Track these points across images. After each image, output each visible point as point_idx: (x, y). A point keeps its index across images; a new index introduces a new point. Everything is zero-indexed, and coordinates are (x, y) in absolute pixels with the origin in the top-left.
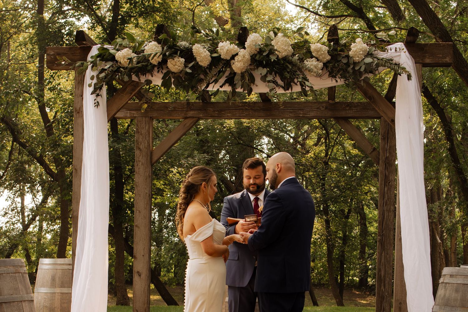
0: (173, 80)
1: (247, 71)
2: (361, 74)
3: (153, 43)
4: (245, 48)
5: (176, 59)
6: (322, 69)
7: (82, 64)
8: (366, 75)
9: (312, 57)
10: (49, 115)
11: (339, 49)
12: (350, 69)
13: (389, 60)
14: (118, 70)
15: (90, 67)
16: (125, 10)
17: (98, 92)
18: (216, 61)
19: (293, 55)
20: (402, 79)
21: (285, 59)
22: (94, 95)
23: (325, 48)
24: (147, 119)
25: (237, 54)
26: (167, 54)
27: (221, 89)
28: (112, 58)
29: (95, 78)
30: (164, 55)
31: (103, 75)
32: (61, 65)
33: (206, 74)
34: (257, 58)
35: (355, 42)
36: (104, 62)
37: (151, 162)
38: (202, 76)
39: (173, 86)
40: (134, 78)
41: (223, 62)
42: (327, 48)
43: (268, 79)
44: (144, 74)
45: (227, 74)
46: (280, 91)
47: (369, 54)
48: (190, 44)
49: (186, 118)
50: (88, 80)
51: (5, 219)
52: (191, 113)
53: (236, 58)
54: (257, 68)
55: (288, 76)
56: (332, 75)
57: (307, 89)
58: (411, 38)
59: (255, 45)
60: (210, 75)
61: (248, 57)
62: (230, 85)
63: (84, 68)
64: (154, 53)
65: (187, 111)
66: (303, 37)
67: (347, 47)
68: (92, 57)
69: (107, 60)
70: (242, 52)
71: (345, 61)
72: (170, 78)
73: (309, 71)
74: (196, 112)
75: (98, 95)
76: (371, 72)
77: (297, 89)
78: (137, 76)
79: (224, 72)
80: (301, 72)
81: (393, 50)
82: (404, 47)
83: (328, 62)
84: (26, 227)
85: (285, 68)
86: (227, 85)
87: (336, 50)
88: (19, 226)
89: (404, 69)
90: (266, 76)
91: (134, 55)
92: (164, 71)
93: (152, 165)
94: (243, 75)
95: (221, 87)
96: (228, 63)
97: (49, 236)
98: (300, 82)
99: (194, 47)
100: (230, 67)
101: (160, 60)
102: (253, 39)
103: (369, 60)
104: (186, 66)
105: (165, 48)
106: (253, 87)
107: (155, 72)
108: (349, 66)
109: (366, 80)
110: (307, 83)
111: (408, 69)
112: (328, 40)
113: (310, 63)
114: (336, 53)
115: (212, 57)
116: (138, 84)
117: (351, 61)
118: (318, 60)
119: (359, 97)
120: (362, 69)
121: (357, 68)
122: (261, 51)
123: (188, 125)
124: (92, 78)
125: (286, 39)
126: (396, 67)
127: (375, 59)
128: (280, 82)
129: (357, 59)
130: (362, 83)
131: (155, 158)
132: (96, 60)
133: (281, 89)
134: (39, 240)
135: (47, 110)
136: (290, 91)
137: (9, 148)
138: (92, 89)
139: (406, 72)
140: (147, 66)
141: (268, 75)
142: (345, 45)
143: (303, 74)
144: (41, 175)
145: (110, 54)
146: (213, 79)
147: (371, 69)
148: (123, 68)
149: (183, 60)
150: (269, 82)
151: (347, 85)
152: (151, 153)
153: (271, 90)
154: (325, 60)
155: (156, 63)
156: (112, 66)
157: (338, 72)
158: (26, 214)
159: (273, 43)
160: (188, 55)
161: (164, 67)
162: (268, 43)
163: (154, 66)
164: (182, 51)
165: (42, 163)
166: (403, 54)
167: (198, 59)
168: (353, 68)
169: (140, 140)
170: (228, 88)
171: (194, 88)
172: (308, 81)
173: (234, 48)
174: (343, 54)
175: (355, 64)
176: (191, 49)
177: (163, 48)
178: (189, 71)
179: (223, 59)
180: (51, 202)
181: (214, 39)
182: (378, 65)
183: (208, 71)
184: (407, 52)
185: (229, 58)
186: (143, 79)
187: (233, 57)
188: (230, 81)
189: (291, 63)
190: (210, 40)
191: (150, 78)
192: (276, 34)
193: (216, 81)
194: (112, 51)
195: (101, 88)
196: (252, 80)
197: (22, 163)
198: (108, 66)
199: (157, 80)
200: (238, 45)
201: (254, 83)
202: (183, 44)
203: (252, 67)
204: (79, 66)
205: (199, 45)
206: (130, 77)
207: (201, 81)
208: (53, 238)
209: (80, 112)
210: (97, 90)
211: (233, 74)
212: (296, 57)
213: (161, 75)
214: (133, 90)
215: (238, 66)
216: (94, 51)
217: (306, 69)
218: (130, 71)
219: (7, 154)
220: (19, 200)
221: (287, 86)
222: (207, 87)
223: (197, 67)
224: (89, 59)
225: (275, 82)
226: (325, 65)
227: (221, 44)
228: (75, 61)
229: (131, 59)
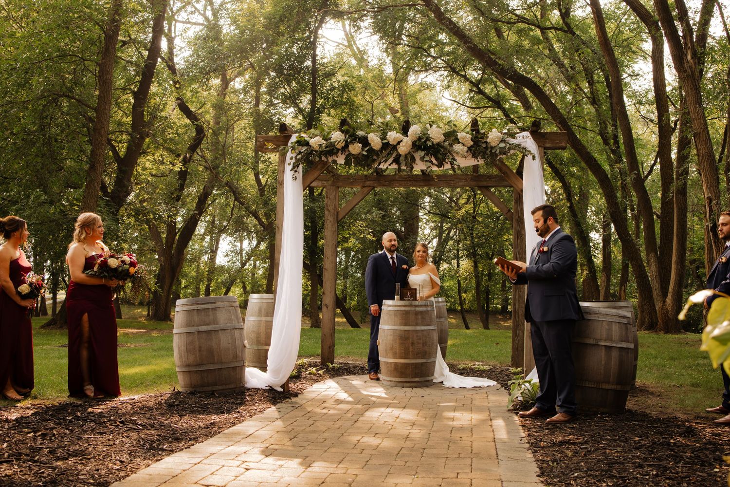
0: (353, 160)
1: (409, 153)
2: (496, 156)
3: (339, 133)
4: (407, 136)
5: (355, 145)
6: (467, 152)
7: (284, 148)
8: (501, 156)
9: (459, 143)
10: (262, 181)
11: (479, 136)
12: (488, 152)
13: (518, 145)
14: (311, 153)
15: (290, 150)
16: (320, 103)
17: (295, 169)
18: (386, 146)
19: (445, 141)
20: (528, 160)
21: (438, 144)
22: (293, 171)
23: (469, 136)
24: (334, 187)
25: (402, 141)
26: (349, 140)
27: (389, 167)
28: (307, 144)
29: (294, 159)
30: (346, 141)
31: (299, 156)
32: (268, 148)
33: (378, 155)
34: (417, 143)
35: (491, 132)
36: (300, 147)
37: (337, 220)
38: (375, 157)
39: (353, 165)
40: (323, 158)
41: (391, 147)
42: (470, 136)
43: (425, 159)
44: (331, 156)
45: (394, 155)
46: (435, 168)
47: (503, 141)
48: (366, 133)
49: (364, 187)
50: (288, 160)
51: (227, 259)
52: (368, 183)
53: (401, 144)
54: (417, 151)
55: (441, 157)
56: (475, 156)
57: (456, 167)
58: (535, 129)
59: (416, 134)
60: (381, 157)
61: (410, 143)
62: (396, 164)
63: (285, 151)
64: (338, 140)
65: (365, 182)
66: (452, 128)
67: (485, 135)
68: (292, 143)
69: (303, 145)
70: (405, 139)
71: (484, 146)
72: (351, 159)
73: (457, 153)
74: (371, 182)
75: (296, 171)
76: (504, 154)
77: (448, 166)
78: (326, 157)
79: (392, 154)
80: (451, 154)
81: (521, 138)
82: (529, 135)
83: (472, 146)
84: (243, 264)
85: (439, 151)
86: (394, 163)
87: (477, 137)
88: (239, 264)
89: (529, 151)
90: (424, 157)
91: (324, 142)
92: (347, 153)
93: (338, 223)
94: (406, 156)
95: (390, 165)
96: (395, 147)
97: (261, 272)
98: (450, 162)
99: (369, 136)
100: (397, 150)
101: (343, 145)
102: (415, 130)
103: (502, 145)
104: (363, 150)
105: (347, 136)
106: (414, 165)
107: (340, 154)
108: (487, 149)
109: (501, 160)
110: (455, 162)
111: (532, 152)
112: (471, 130)
113: (457, 147)
114: (477, 139)
115: (382, 143)
116: (326, 163)
117: (489, 146)
118: (464, 145)
119: (494, 171)
120: (498, 152)
121: (493, 151)
122: (420, 139)
123: (365, 192)
124: (291, 158)
125: (439, 129)
126: (524, 151)
127: (508, 144)
128: (435, 161)
129: (493, 144)
130: (498, 162)
131: (340, 217)
132: (295, 145)
133: (436, 167)
134: (253, 275)
135: (261, 177)
136: (442, 168)
137: (232, 206)
138: (291, 167)
139: (531, 154)
140: (333, 149)
141: (426, 156)
142: (484, 134)
143: (452, 156)
144: (255, 226)
145: (305, 140)
146: (384, 159)
147: (503, 152)
148: (315, 151)
149: (360, 145)
150: (426, 161)
151: (487, 164)
152: (337, 213)
153: (428, 168)
154: (469, 145)
155: (340, 148)
156: (307, 150)
157: (479, 154)
158: (244, 255)
159: (429, 132)
160: (365, 141)
161: (346, 150)
162: (425, 132)
163: (339, 150)
164: (360, 138)
165: (257, 217)
166: (528, 140)
167: (372, 145)
168: (491, 151)
169: (329, 203)
170: (395, 166)
171: (369, 166)
172: (456, 161)
173: (399, 136)
174: (483, 141)
175: (492, 148)
176: (367, 137)
177: (345, 136)
178: (365, 153)
179: (391, 145)
180: (263, 246)
181: (384, 130)
182: (509, 149)
183: (379, 153)
184: (532, 139)
185: (395, 144)
186: (330, 159)
187: (399, 143)
188: (397, 161)
189: (443, 147)
190: (381, 130)
191: (335, 158)
192: (431, 126)
193: (386, 161)
194: (307, 139)
195: (298, 166)
196: (413, 160)
197: (242, 217)
198: (304, 149)
199: (341, 160)
200: (403, 134)
201: (415, 163)
202: (360, 133)
203: (413, 150)
204: (282, 150)
205: (373, 134)
206: (321, 158)
207: (374, 161)
208: (264, 273)
209: (282, 184)
210: (295, 167)
211: (399, 156)
212: (447, 143)
213: (344, 156)
214: (323, 168)
215: (403, 149)
216: (294, 138)
217: (455, 152)
218: (321, 153)
219: (230, 210)
220: (238, 244)
221: (440, 165)
222: (379, 165)
223: (371, 151)
224: (289, 144)
225: (431, 162)
226: (469, 149)
227: (389, 133)
228: (278, 146)
229: (320, 145)
